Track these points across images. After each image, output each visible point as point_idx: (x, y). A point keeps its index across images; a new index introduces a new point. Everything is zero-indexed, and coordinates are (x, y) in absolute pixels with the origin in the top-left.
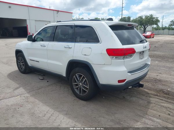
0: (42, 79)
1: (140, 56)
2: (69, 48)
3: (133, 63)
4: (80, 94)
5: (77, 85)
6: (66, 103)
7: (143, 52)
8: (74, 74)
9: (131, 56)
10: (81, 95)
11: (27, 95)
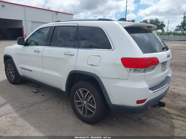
0: (36, 92)
1: (162, 67)
2: (71, 55)
3: (155, 77)
4: (84, 116)
5: (80, 103)
6: (66, 127)
7: (166, 62)
8: (77, 89)
9: (153, 68)
10: (86, 116)
11: (15, 115)
